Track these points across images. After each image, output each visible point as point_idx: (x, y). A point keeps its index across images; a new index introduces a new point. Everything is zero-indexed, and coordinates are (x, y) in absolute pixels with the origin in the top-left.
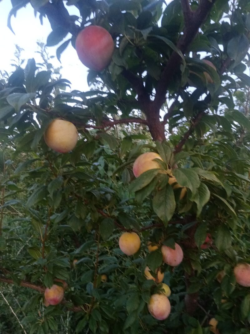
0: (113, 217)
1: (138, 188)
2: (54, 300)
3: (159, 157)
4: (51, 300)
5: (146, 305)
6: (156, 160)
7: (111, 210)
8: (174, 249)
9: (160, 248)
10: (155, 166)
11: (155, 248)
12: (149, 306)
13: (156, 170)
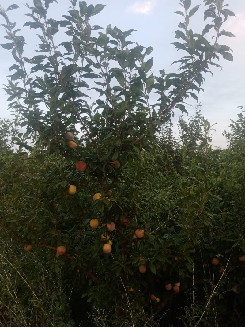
0: (87, 213)
1: (94, 204)
2: (62, 252)
3: (101, 195)
4: (60, 252)
5: (102, 248)
6: (100, 196)
7: (86, 211)
8: (111, 224)
9: (106, 225)
10: (99, 198)
11: (105, 225)
12: (103, 248)
13: (99, 199)
